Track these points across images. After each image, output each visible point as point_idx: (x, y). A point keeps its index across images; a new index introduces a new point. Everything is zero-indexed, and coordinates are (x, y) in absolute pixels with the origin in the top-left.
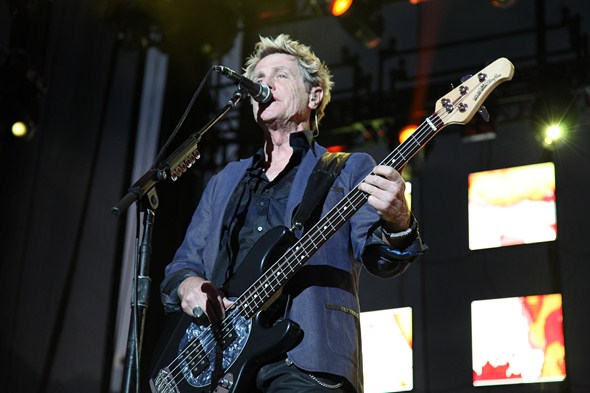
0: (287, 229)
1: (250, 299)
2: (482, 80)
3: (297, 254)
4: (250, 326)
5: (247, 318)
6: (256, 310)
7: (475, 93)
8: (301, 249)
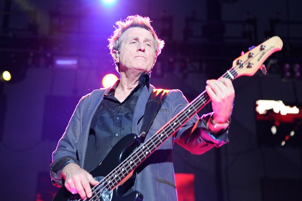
0: (137, 136)
1: (112, 178)
2: (262, 49)
3: (143, 150)
4: (112, 195)
5: (109, 190)
6: (116, 184)
7: (258, 57)
8: (146, 148)
